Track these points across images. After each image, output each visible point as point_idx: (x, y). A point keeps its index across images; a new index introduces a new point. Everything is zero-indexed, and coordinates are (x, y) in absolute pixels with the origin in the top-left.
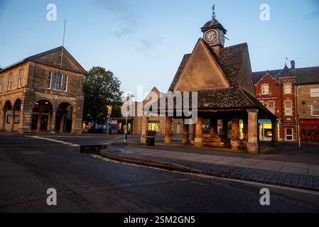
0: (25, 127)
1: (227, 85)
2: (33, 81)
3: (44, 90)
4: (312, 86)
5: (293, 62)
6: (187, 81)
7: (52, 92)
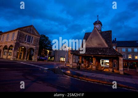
0: (14, 57)
1: (107, 46)
2: (19, 38)
3: (23, 42)
4: (122, 48)
5: (115, 39)
6: (89, 43)
7: (26, 43)
